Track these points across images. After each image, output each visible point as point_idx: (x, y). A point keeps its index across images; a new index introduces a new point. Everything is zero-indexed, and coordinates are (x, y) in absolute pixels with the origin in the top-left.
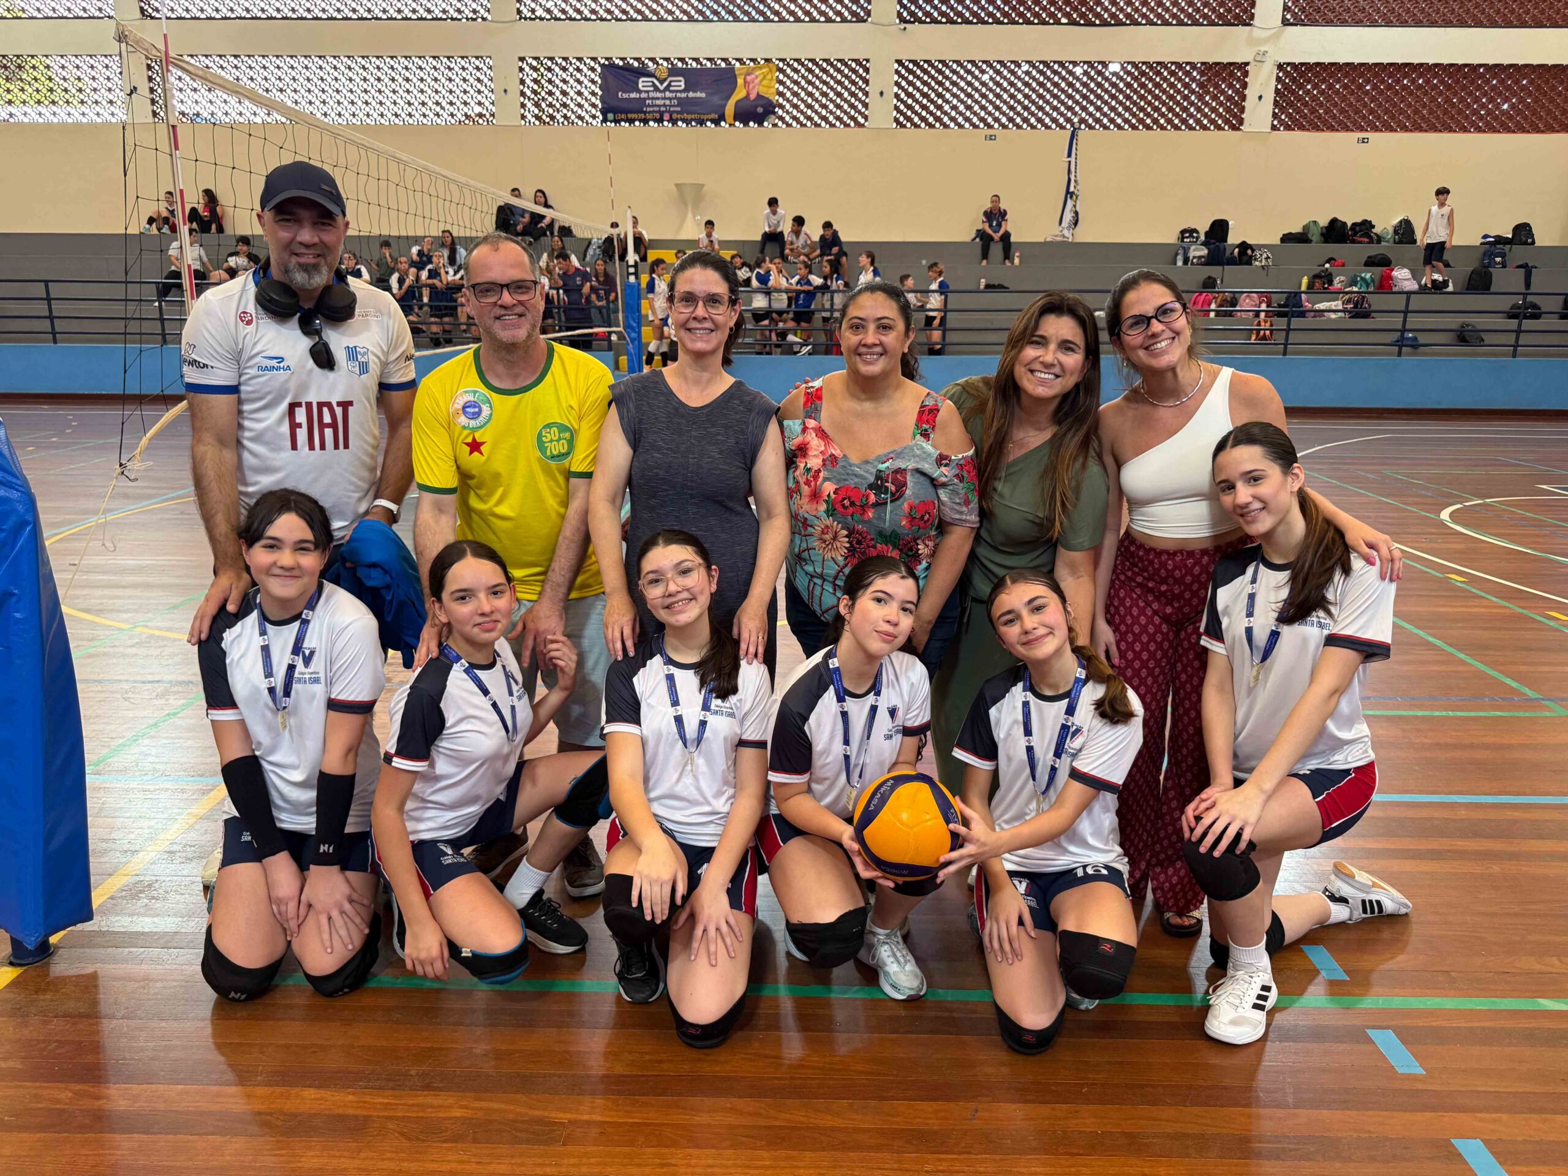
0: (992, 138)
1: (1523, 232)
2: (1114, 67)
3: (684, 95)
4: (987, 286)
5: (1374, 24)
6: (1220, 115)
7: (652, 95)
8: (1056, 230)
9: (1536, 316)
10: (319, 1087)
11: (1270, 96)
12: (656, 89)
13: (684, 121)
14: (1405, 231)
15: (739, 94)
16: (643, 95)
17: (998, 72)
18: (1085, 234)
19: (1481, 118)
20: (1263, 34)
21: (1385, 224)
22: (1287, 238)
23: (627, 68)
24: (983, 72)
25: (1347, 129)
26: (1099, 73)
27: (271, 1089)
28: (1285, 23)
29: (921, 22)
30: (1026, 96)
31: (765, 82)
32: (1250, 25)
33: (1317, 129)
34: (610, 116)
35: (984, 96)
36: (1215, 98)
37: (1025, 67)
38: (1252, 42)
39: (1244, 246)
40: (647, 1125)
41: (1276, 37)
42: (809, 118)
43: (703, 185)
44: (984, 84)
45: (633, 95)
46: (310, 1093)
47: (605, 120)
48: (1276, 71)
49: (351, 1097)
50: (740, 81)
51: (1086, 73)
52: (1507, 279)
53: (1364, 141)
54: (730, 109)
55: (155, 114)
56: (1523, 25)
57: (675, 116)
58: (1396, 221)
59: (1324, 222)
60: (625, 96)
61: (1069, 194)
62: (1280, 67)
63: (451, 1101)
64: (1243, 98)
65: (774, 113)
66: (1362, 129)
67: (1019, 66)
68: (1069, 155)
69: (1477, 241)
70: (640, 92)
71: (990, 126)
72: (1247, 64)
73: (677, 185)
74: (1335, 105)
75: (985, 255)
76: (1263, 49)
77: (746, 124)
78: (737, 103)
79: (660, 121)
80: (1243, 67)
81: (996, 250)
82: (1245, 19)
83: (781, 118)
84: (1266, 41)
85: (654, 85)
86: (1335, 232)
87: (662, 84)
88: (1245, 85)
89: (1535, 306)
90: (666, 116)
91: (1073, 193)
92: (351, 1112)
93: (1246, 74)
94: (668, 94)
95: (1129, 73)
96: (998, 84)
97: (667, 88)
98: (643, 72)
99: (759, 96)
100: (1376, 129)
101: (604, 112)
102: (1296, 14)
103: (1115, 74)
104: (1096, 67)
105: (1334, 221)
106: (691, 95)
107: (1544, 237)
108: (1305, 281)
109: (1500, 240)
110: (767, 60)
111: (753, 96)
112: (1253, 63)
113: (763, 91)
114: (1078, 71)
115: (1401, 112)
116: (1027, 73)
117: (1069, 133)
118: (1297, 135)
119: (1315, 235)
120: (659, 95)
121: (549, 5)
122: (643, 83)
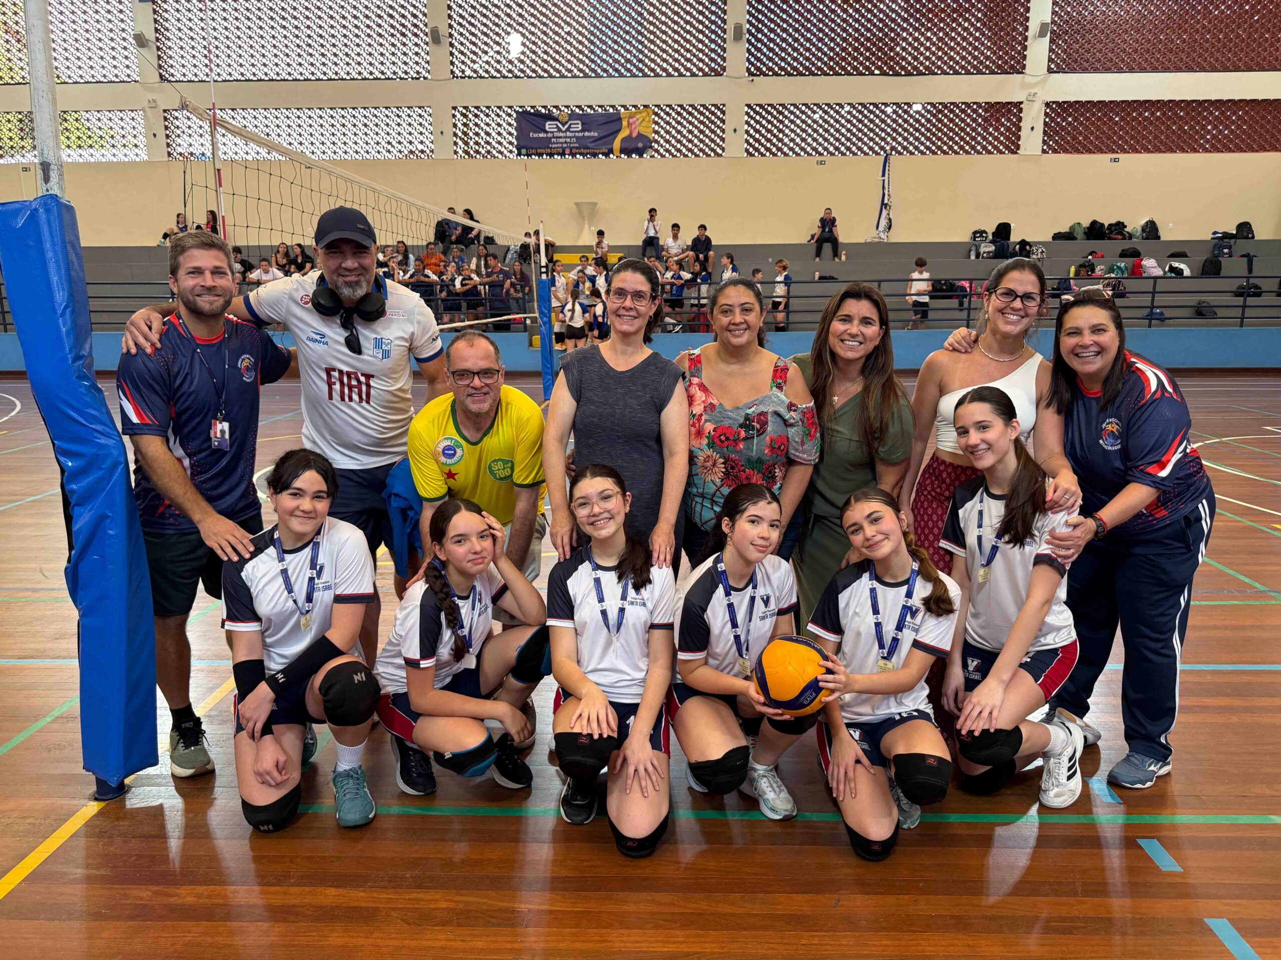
0: (822, 163)
1: (1245, 229)
2: (917, 107)
3: (581, 134)
4: (821, 278)
5: (1120, 71)
6: (1001, 143)
7: (556, 134)
8: (874, 233)
9: (1258, 295)
10: (337, 887)
11: (1040, 127)
12: (560, 130)
13: (581, 154)
14: (1151, 230)
16: (550, 135)
17: (826, 112)
18: (898, 236)
19: (1207, 141)
20: (1034, 80)
21: (1135, 224)
22: (1057, 237)
23: (538, 114)
24: (814, 112)
25: (1101, 151)
26: (906, 112)
27: (301, 889)
28: (1050, 71)
29: (766, 75)
30: (849, 130)
31: (644, 124)
32: (1022, 73)
33: (1078, 151)
34: (524, 151)
35: (815, 131)
36: (996, 129)
37: (847, 108)
38: (1024, 86)
39: (1023, 243)
40: (590, 912)
41: (1044, 81)
42: (679, 151)
43: (595, 204)
44: (815, 122)
45: (541, 135)
46: (332, 891)
47: (519, 154)
48: (1044, 108)
49: (362, 894)
50: (625, 123)
51: (895, 112)
52: (1232, 265)
53: (1116, 160)
55: (169, 154)
56: (1237, 69)
57: (574, 151)
58: (1143, 222)
59: (1086, 223)
60: (536, 135)
61: (884, 205)
62: (1047, 105)
63: (438, 896)
64: (1019, 129)
65: (651, 147)
66: (1114, 151)
67: (842, 107)
68: (883, 175)
69: (1209, 237)
70: (547, 132)
71: (821, 154)
72: (1021, 103)
73: (576, 204)
74: (1092, 133)
75: (818, 253)
76: (1033, 91)
77: (629, 156)
78: (623, 140)
79: (563, 154)
80: (1018, 105)
81: (827, 248)
82: (1018, 69)
83: (657, 151)
84: (1035, 85)
85: (558, 127)
86: (1095, 231)
87: (563, 125)
88: (1020, 119)
89: (1257, 287)
90: (567, 151)
91: (886, 205)
92: (363, 904)
93: (1021, 110)
94: (568, 134)
95: (929, 112)
96: (826, 121)
97: (568, 130)
98: (550, 117)
99: (639, 134)
100: (1125, 151)
101: (519, 148)
102: (1057, 66)
103: (917, 112)
104: (903, 107)
105: (1094, 223)
106: (587, 134)
107: (1262, 232)
108: (1073, 269)
109: (1226, 236)
110: (646, 106)
111: (635, 135)
112: (1026, 102)
113: (643, 131)
114: (889, 110)
115: (1144, 137)
116: (849, 113)
117: (883, 158)
118: (1063, 156)
119: (1079, 234)
120: (561, 134)
121: (476, 66)
122: (549, 126)
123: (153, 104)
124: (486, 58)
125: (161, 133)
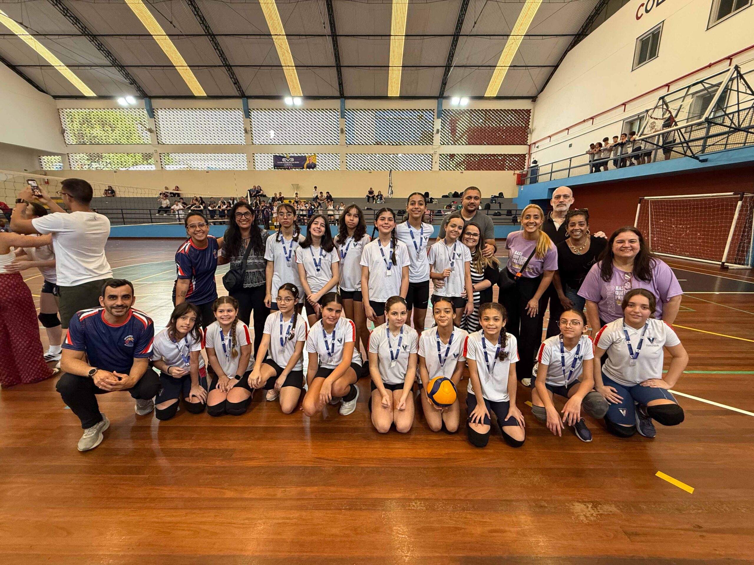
0: (370, 172)
1: (501, 194)
2: (400, 155)
3: (294, 162)
4: (368, 209)
5: (463, 144)
6: (426, 167)
7: (286, 162)
8: (388, 195)
9: (500, 215)
11: (438, 162)
13: (294, 169)
15: (307, 162)
16: (284, 163)
17: (371, 157)
18: (394, 196)
20: (435, 147)
22: (443, 196)
23: (280, 156)
24: (368, 156)
26: (396, 157)
28: (441, 144)
29: (352, 145)
30: (379, 162)
31: (314, 159)
32: (433, 145)
34: (276, 168)
35: (368, 162)
36: (425, 162)
37: (378, 155)
38: (433, 149)
39: (431, 199)
41: (439, 148)
42: (325, 168)
43: (298, 185)
44: (368, 159)
45: (281, 163)
48: (439, 156)
50: (308, 159)
51: (393, 157)
52: (495, 206)
53: (462, 173)
54: (305, 166)
55: (162, 168)
57: (292, 168)
59: (453, 193)
60: (279, 163)
62: (441, 155)
64: (432, 162)
65: (316, 167)
68: (390, 177)
69: (490, 197)
71: (370, 170)
73: (292, 184)
75: (368, 201)
76: (436, 151)
77: (309, 169)
78: (307, 164)
79: (288, 169)
80: (431, 155)
81: (371, 200)
82: (431, 143)
83: (318, 168)
84: (436, 149)
85: (286, 160)
87: (288, 160)
88: (432, 159)
89: (499, 213)
90: (290, 168)
91: (391, 186)
93: (432, 157)
94: (290, 162)
95: (404, 157)
96: (371, 159)
98: (284, 157)
100: (465, 170)
101: (274, 167)
102: (443, 143)
103: (400, 157)
104: (396, 155)
105: (455, 192)
106: (296, 162)
107: (506, 196)
109: (495, 197)
110: (314, 154)
111: (311, 163)
112: (433, 154)
113: (313, 161)
114: (391, 156)
115: (471, 166)
116: (379, 157)
117: (389, 171)
119: (451, 196)
121: (260, 141)
122: (283, 159)
123: (156, 151)
124: (263, 138)
125: (159, 161)
